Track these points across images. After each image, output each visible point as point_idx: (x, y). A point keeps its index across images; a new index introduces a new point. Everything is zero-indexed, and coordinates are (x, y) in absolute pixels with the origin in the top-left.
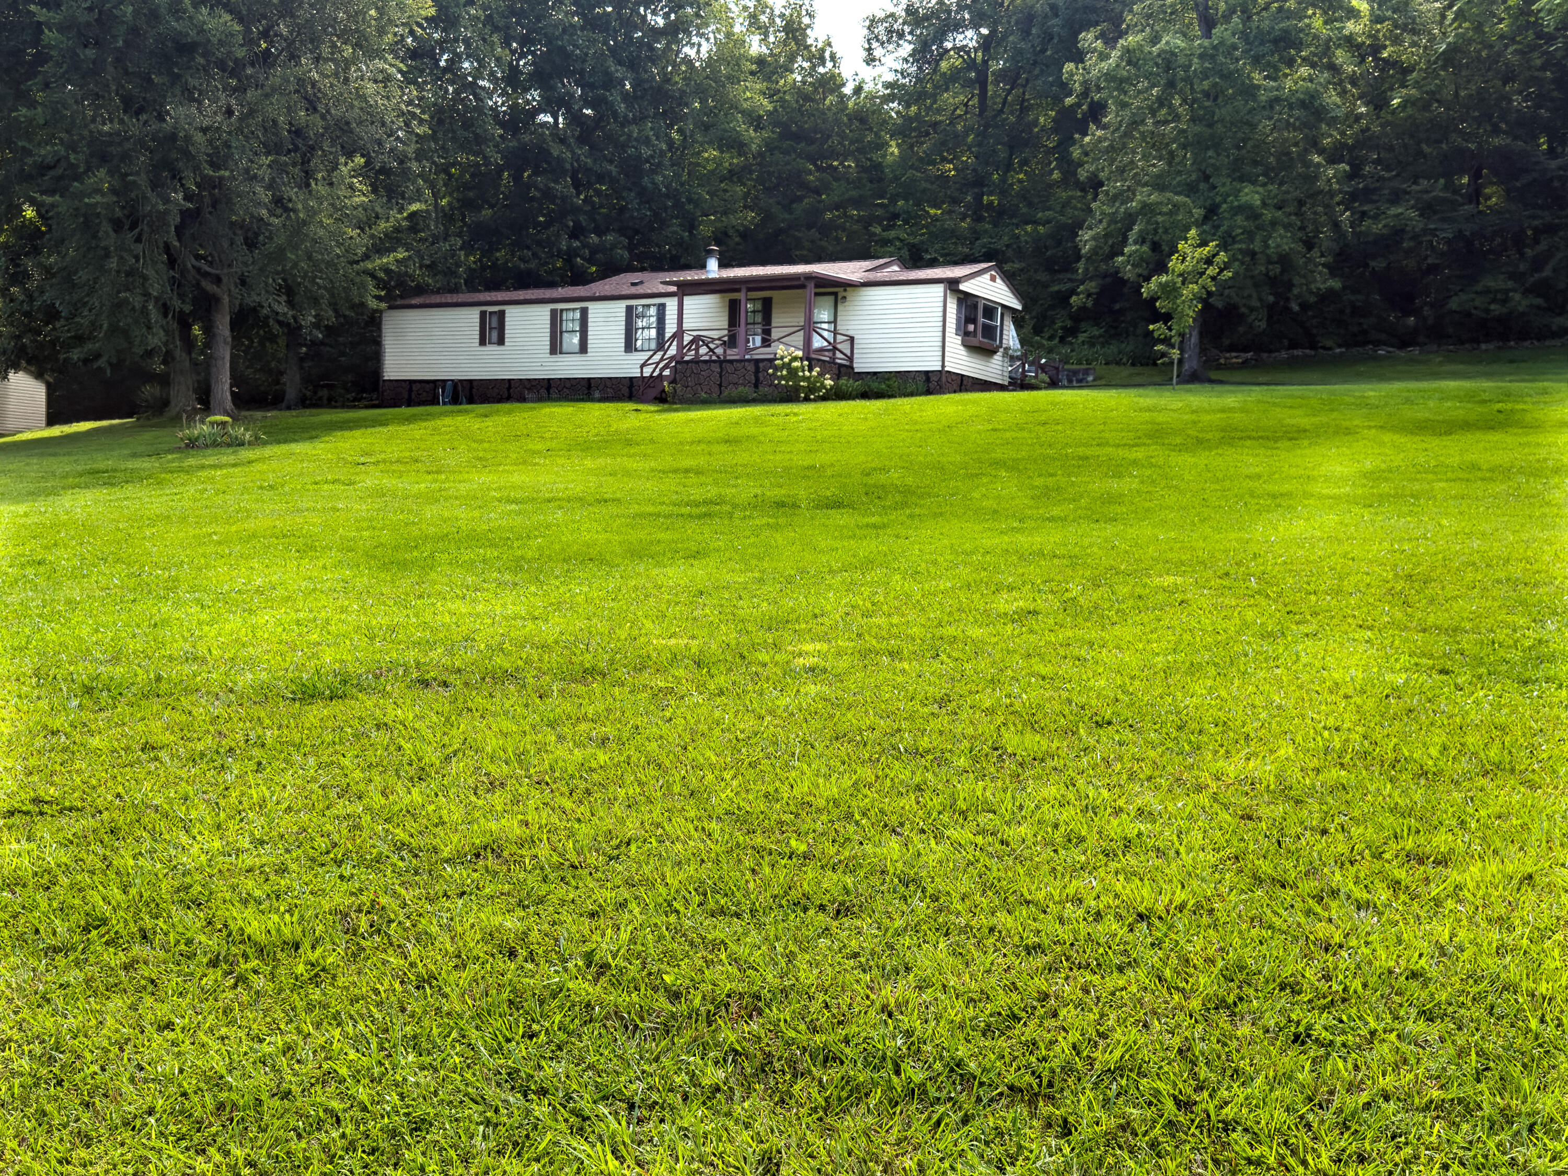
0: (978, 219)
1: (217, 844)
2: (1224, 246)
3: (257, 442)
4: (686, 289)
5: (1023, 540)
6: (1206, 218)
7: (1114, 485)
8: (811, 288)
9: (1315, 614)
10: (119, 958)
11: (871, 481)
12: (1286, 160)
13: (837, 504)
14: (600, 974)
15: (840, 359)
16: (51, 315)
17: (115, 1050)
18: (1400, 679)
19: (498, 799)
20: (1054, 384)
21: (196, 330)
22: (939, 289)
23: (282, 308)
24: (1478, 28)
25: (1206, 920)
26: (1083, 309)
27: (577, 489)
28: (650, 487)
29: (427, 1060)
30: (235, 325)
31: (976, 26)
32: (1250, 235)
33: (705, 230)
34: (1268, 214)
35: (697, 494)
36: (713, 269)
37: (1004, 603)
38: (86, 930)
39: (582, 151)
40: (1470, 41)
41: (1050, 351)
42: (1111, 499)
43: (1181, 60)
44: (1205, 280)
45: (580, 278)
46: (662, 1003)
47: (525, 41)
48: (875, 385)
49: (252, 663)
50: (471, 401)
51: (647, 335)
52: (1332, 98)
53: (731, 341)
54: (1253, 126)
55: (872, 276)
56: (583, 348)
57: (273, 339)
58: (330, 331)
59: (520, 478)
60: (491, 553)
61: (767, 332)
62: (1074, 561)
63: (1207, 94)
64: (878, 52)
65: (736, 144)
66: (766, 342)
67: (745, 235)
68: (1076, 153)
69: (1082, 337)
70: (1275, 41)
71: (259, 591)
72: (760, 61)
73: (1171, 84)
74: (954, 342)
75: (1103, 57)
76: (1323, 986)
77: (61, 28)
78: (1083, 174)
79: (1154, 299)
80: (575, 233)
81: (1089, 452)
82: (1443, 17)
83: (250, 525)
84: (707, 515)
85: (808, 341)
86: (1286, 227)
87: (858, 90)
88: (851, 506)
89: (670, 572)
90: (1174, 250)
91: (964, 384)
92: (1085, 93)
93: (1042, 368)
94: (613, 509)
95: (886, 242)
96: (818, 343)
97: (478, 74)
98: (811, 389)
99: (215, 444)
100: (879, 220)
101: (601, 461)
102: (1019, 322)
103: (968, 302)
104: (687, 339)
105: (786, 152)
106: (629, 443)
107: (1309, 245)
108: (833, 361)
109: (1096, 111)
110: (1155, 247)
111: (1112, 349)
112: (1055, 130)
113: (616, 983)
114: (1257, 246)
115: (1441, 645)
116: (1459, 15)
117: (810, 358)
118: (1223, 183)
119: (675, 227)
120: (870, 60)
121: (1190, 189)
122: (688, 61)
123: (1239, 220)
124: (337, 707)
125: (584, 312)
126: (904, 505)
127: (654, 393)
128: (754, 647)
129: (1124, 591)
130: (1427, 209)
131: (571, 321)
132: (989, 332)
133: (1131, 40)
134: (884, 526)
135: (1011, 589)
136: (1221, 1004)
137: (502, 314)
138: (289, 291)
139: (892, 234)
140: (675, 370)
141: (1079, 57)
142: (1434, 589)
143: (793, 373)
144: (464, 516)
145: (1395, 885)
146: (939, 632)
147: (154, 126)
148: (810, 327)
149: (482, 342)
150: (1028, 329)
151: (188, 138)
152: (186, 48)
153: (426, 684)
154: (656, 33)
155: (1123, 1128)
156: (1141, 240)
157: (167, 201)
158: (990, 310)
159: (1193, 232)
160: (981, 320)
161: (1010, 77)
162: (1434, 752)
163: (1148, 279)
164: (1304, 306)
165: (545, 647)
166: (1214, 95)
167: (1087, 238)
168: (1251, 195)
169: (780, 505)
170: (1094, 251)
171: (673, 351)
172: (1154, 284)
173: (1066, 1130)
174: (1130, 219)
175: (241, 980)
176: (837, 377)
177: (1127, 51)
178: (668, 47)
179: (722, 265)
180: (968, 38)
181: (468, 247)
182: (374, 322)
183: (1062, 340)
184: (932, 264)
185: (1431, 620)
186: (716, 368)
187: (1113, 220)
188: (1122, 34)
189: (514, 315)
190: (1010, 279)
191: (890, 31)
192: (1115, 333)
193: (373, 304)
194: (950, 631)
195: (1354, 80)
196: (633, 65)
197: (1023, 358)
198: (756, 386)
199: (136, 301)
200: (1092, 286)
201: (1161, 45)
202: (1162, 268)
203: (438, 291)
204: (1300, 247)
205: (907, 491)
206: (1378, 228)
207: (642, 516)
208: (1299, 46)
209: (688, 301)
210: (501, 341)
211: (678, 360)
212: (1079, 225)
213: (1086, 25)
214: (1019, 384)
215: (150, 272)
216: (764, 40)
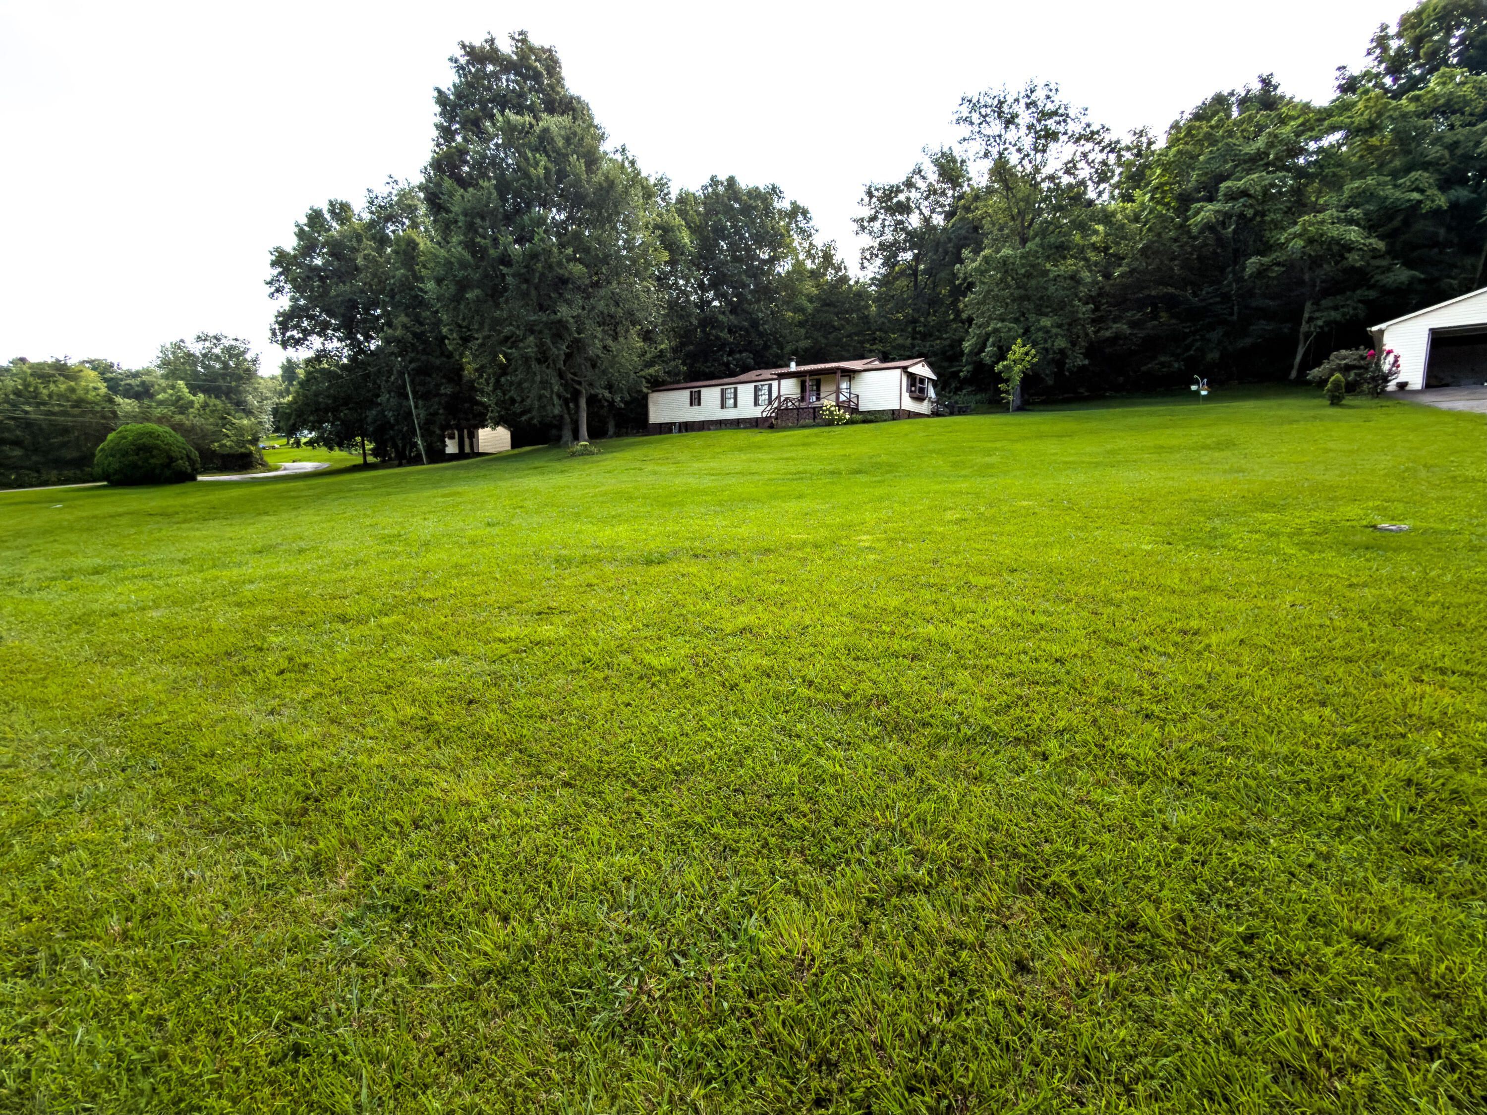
0: (913, 339)
1: (630, 627)
2: (1033, 347)
3: (599, 453)
4: (781, 376)
5: (951, 487)
6: (1024, 334)
7: (987, 459)
8: (839, 374)
9: (1099, 518)
10: (600, 675)
11: (874, 460)
12: (1062, 305)
13: (859, 472)
14: (810, 686)
15: (852, 405)
16: (513, 401)
17: (609, 715)
18: (1149, 547)
19: (744, 608)
20: (952, 414)
21: (571, 405)
22: (898, 371)
23: (607, 394)
24: (1159, 235)
25: (1088, 662)
26: (965, 378)
27: (739, 468)
28: (772, 467)
29: (743, 721)
30: (588, 403)
31: (911, 249)
32: (1046, 341)
33: (788, 348)
34: (1054, 330)
35: (793, 469)
36: (793, 367)
37: (949, 516)
38: (584, 663)
39: (732, 317)
40: (1154, 242)
41: (950, 398)
42: (990, 466)
43: (1011, 260)
44: (1025, 363)
45: (733, 374)
46: (841, 699)
47: (706, 269)
48: (869, 417)
49: (620, 548)
50: (687, 431)
51: (763, 398)
52: (1086, 275)
53: (802, 399)
54: (1046, 289)
55: (869, 366)
56: (735, 405)
57: (603, 407)
58: (626, 403)
59: (714, 464)
60: (708, 498)
61: (819, 394)
62: (977, 495)
63: (1024, 276)
64: (866, 264)
65: (800, 309)
66: (818, 399)
67: (806, 350)
68: (961, 306)
69: (964, 391)
70: (1057, 247)
71: (613, 517)
72: (812, 272)
73: (1006, 272)
74: (906, 395)
75: (974, 261)
76: (1155, 692)
77: (514, 276)
78: (964, 316)
79: (1000, 372)
80: (730, 354)
81: (974, 444)
82: (1141, 231)
83: (603, 489)
84: (802, 479)
85: (838, 398)
86: (1062, 336)
87: (857, 282)
88: (866, 473)
89: (791, 504)
90: (1010, 349)
91: (911, 415)
92: (965, 279)
93: (946, 406)
94: (756, 477)
95: (871, 351)
96: (842, 398)
97: (686, 286)
98: (840, 420)
99: (582, 454)
100: (868, 341)
101: (748, 456)
102: (935, 384)
103: (912, 377)
104: (782, 399)
105: (826, 312)
106: (760, 447)
107: (1073, 344)
108: (849, 407)
109: (971, 285)
110: (1000, 348)
111: (979, 397)
112: (950, 296)
113: (819, 690)
114: (1048, 345)
115: (1165, 531)
116: (1150, 230)
117: (839, 405)
118: (1032, 317)
119: (775, 349)
120: (863, 268)
121: (1016, 321)
122: (779, 274)
123: (1040, 334)
124: (662, 567)
125: (736, 389)
126: (890, 472)
127: (767, 424)
128: (840, 538)
129: (1005, 509)
130: (1133, 324)
131: (730, 394)
132: (922, 390)
133: (987, 252)
134: (883, 481)
135: (951, 509)
136: (1107, 701)
137: (699, 392)
138: (610, 387)
139: (874, 347)
140: (777, 414)
141: (961, 262)
142: (1154, 504)
143: (831, 413)
144: (693, 482)
145: (1175, 644)
146: (922, 529)
147: (553, 317)
148: (838, 392)
149: (691, 404)
150: (939, 388)
151: (567, 321)
152: (564, 281)
153: (696, 556)
154: (765, 262)
155: (1072, 757)
156: (993, 345)
157: (559, 349)
158: (922, 381)
159: (1019, 340)
160: (918, 385)
161: (928, 272)
162: (1176, 581)
163: (997, 363)
164: (1071, 373)
165: (742, 539)
166: (1028, 275)
167: (967, 345)
168: (1046, 322)
169: (832, 473)
170: (971, 352)
171: (776, 405)
172: (1000, 366)
173: (1045, 758)
174: (988, 335)
175: (654, 685)
176: (851, 414)
177: (985, 257)
178: (769, 269)
179: (797, 365)
180: (908, 256)
181: (684, 364)
182: (645, 398)
183: (955, 393)
184: (893, 360)
185: (1156, 519)
186: (795, 412)
187: (979, 336)
188: (982, 250)
189: (705, 392)
190: (931, 365)
191: (871, 254)
192: (980, 389)
193: (645, 390)
194: (928, 529)
195: (1096, 264)
196: (755, 276)
197: (937, 402)
198: (815, 418)
199: (547, 394)
200: (969, 368)
201: (1002, 253)
202: (1004, 358)
203: (671, 383)
204: (1069, 345)
205: (891, 465)
206: (1108, 334)
207: (771, 480)
208: (1069, 249)
209: (783, 382)
210: (699, 404)
211: (778, 408)
212: (962, 340)
213: (964, 246)
214: (935, 414)
215: (553, 381)
216: (813, 262)
